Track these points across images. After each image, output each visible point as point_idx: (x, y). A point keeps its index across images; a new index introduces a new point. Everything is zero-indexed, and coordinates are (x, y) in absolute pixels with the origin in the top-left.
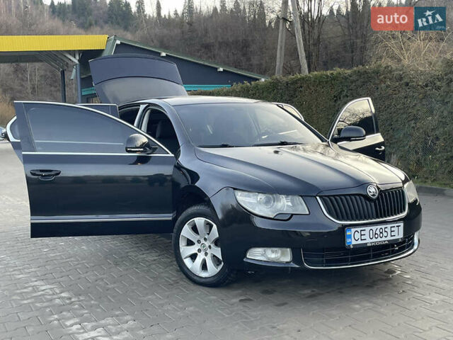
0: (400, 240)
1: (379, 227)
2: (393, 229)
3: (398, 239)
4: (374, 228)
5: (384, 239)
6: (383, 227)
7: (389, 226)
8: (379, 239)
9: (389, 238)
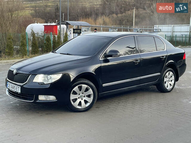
0: (19, 93)
1: (13, 85)
2: (17, 88)
3: (18, 92)
4: (12, 85)
5: (14, 90)
6: (15, 85)
7: (16, 86)
8: (13, 89)
9: (15, 90)
